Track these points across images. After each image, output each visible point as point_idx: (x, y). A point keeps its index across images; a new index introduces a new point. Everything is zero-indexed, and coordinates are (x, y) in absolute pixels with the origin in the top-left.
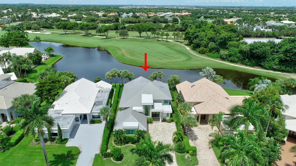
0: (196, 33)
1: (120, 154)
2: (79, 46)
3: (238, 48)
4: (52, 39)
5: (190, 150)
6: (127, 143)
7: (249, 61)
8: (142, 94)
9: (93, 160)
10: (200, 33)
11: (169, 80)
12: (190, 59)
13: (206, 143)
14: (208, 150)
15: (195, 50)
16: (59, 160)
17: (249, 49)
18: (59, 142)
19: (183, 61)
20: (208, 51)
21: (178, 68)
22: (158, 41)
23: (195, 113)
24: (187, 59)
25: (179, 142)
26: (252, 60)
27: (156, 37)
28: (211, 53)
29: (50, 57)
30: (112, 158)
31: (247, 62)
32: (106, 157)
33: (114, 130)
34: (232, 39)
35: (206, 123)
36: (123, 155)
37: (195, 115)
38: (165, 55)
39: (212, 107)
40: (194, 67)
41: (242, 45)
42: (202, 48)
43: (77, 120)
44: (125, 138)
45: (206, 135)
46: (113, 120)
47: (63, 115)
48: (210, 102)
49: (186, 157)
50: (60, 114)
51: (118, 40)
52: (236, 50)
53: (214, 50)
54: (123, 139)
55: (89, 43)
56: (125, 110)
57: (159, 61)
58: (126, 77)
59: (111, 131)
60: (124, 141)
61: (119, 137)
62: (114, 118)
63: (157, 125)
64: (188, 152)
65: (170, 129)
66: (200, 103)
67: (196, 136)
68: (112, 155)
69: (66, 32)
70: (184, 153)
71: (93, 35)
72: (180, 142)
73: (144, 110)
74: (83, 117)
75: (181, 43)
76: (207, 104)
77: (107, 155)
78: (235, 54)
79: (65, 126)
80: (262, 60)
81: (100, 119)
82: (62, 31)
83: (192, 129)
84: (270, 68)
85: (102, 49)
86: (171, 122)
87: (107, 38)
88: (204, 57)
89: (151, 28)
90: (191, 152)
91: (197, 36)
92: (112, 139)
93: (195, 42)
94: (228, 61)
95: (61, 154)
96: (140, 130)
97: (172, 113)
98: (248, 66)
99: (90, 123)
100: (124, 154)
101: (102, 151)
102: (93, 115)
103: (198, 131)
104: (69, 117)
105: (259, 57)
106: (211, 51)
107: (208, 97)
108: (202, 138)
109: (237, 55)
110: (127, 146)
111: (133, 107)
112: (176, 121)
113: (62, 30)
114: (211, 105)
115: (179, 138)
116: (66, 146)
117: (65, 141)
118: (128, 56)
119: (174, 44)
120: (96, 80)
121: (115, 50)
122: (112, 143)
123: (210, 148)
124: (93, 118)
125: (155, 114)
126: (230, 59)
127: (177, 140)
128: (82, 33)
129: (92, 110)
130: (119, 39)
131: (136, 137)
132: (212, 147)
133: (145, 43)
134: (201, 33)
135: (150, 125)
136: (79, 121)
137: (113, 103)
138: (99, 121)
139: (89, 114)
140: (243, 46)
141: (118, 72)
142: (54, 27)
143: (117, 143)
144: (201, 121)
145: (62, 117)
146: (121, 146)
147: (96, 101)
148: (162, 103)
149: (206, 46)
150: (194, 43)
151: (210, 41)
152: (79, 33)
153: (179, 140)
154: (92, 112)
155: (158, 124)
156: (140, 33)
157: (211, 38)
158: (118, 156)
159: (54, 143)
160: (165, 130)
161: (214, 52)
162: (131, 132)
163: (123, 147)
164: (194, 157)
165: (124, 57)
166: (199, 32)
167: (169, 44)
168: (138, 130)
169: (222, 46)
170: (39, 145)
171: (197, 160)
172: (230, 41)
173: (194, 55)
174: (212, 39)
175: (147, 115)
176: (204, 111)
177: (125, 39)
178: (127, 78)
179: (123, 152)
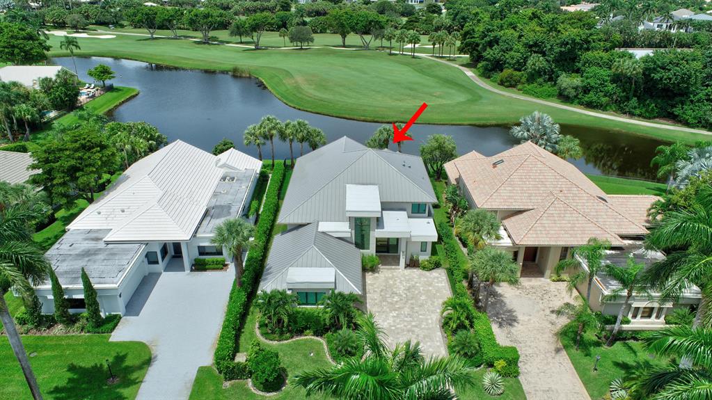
0: (493, 30)
1: (274, 370)
2: (184, 66)
3: (610, 68)
4: (116, 51)
5: (498, 359)
6: (300, 332)
7: (639, 104)
8: (348, 185)
9: (190, 386)
10: (502, 32)
11: (424, 149)
12: (476, 100)
13: (546, 336)
14: (553, 358)
15: (489, 77)
16: (83, 386)
17: (641, 71)
18: (89, 325)
19: (458, 103)
20: (524, 79)
21: (446, 122)
22: (391, 54)
23: (506, 242)
24: (468, 100)
25: (461, 333)
26: (648, 102)
27: (384, 47)
28: (533, 83)
29: (102, 92)
30: (250, 380)
31: (635, 108)
32: (230, 379)
33: (259, 292)
34: (593, 44)
35: (540, 273)
36: (284, 370)
37: (509, 247)
38: (411, 89)
39: (558, 225)
40: (488, 119)
41: (622, 60)
42: (507, 72)
43: (151, 258)
44: (293, 317)
45: (544, 310)
46: (261, 260)
47: (108, 243)
48: (552, 211)
49: (487, 381)
50: (100, 242)
51: (286, 54)
52: (604, 73)
53: (540, 76)
54: (286, 320)
55: (211, 60)
56: (295, 232)
57: (393, 104)
58: (302, 140)
59: (251, 295)
60: (288, 326)
61: (274, 315)
62: (264, 256)
63: (391, 278)
64: (491, 365)
65: (430, 288)
66: (520, 212)
67: (510, 311)
68: (251, 373)
69: (152, 34)
70: (479, 366)
71: (222, 42)
72: (465, 332)
73: (353, 231)
74: (171, 251)
75: (450, 60)
76: (545, 215)
77: (234, 373)
78: (601, 84)
79: (107, 279)
80: (677, 99)
81: (221, 256)
82: (144, 33)
83: (499, 290)
84: (700, 122)
85: (244, 75)
86: (433, 269)
87: (257, 48)
88: (514, 96)
89: (372, 21)
90: (500, 364)
91: (496, 41)
92: (256, 318)
93: (488, 56)
94: (581, 104)
95: (93, 367)
96: (340, 294)
97: (436, 241)
98: (636, 118)
99: (192, 270)
100: (288, 370)
101: (219, 359)
102: (202, 244)
103: (517, 296)
104: (126, 251)
105: (669, 93)
106: (531, 78)
107: (544, 195)
108: (529, 320)
109: (606, 88)
110: (298, 343)
111: (320, 223)
112: (448, 266)
113: (146, 30)
114: (556, 219)
115: (463, 318)
116: (110, 340)
117: (110, 326)
118: (310, 91)
119: (432, 63)
120: (220, 148)
121: (277, 76)
122: (252, 334)
123: (558, 351)
124: (201, 254)
125: (386, 243)
126: (586, 99)
127: (455, 326)
128: (195, 38)
129: (196, 232)
130: (289, 51)
131: (327, 313)
132: (566, 347)
133: (357, 60)
134: (506, 31)
135: (369, 276)
136: (157, 262)
137: (263, 211)
138: (218, 263)
139: (188, 243)
140: (625, 61)
141: (279, 126)
142: (125, 23)
143: (268, 333)
144: (523, 265)
145: (104, 250)
146: (281, 342)
147: (213, 205)
148: (405, 213)
149: (520, 66)
150: (487, 60)
151: (531, 52)
152: (186, 37)
153: (461, 326)
154: (198, 235)
155: (395, 274)
156: (344, 36)
157: (536, 45)
158: (269, 376)
159: (74, 331)
160: (417, 292)
161: (540, 80)
162: (312, 299)
163: (286, 345)
164: (511, 381)
165: (300, 93)
166: (501, 28)
167: (419, 64)
168: (333, 292)
169: (563, 65)
170: (30, 334)
171: (522, 391)
172: (588, 49)
173: (487, 90)
174: (536, 47)
175: (363, 248)
176: (534, 236)
177: (303, 51)
178: (306, 144)
179: (285, 361)
